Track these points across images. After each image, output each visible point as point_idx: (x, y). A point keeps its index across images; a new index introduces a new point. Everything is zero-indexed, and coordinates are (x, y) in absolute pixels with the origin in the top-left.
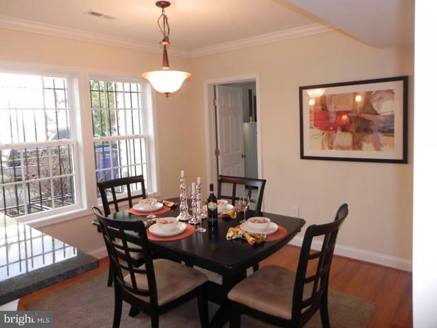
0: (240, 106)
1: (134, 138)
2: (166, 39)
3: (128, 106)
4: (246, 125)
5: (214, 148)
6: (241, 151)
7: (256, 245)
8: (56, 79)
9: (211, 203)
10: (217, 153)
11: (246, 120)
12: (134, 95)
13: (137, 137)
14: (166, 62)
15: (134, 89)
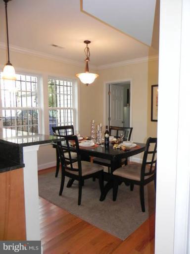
0: (122, 96)
1: (68, 109)
2: (88, 59)
3: (66, 93)
4: (125, 108)
5: (108, 117)
6: (122, 120)
7: (125, 150)
8: (32, 77)
9: (107, 134)
10: (109, 119)
11: (125, 105)
12: (69, 88)
13: (69, 108)
14: (87, 69)
15: (69, 84)
